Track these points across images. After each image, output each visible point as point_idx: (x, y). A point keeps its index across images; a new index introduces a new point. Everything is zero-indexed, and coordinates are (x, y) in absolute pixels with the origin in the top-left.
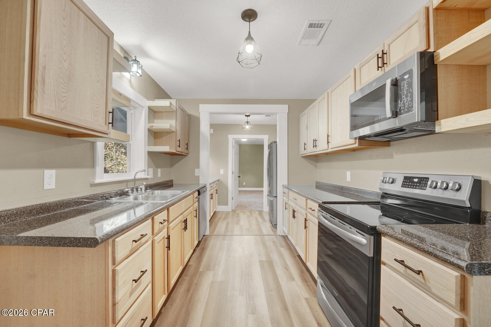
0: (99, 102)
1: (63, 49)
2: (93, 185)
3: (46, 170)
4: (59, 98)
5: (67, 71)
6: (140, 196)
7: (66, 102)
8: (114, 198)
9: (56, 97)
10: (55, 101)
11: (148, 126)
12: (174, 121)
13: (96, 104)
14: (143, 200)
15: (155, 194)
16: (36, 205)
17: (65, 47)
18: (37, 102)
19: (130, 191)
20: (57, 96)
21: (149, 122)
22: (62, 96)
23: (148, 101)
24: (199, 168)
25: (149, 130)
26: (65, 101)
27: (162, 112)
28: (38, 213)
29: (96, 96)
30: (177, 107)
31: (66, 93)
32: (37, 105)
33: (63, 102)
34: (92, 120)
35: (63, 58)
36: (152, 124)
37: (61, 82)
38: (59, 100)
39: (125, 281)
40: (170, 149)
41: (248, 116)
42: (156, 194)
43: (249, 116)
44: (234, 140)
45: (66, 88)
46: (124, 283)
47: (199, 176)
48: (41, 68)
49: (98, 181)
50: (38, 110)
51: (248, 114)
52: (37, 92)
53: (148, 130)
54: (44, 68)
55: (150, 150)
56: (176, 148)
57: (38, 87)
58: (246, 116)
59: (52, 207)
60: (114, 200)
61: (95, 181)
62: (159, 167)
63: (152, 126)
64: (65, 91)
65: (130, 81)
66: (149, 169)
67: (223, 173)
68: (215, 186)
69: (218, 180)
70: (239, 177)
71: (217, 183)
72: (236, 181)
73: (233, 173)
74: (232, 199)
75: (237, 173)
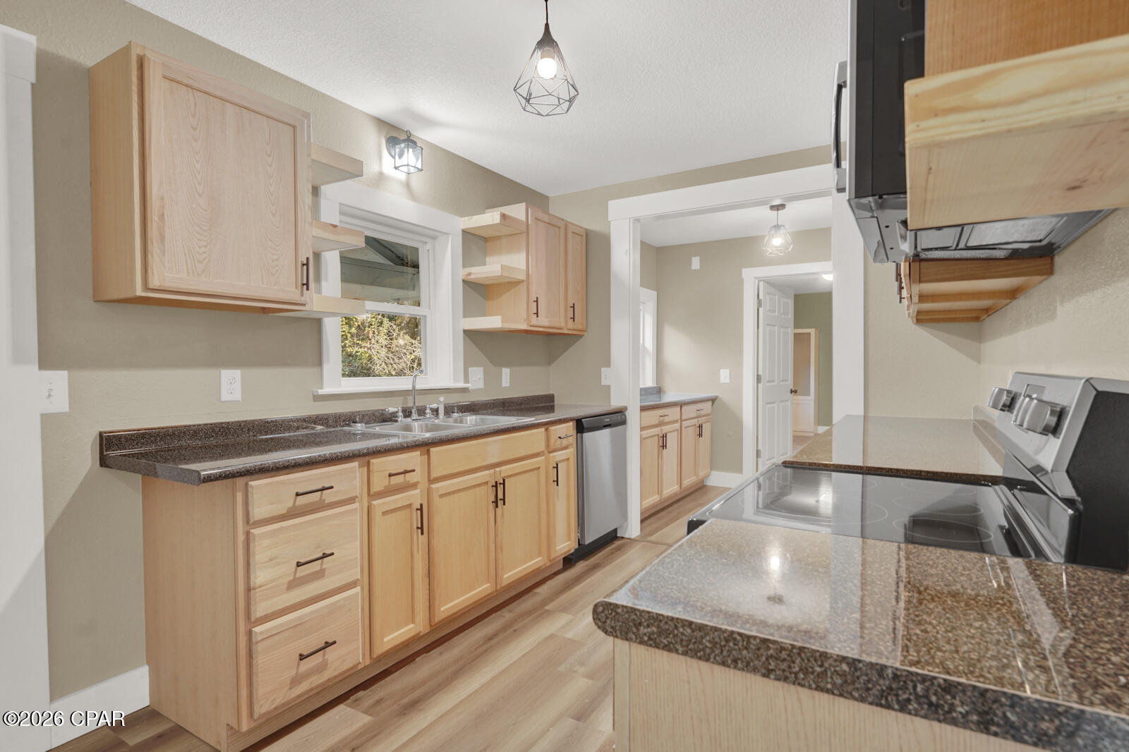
0: (278, 251)
1: (196, 178)
2: (318, 398)
3: (223, 369)
4: (193, 257)
5: (206, 210)
6: (416, 424)
7: (207, 260)
8: (359, 425)
9: (187, 256)
10: (187, 263)
11: (462, 273)
12: (523, 255)
13: (273, 254)
14: (422, 431)
15: (466, 423)
16: (204, 425)
17: (199, 173)
18: (152, 270)
19: (400, 414)
20: (189, 254)
21: (465, 266)
22: (198, 253)
23: (462, 217)
24: (608, 364)
25: (466, 282)
26: (204, 259)
27: (499, 237)
28: (207, 436)
29: (271, 241)
30: (530, 222)
31: (206, 247)
32: (153, 274)
33: (200, 262)
34: (263, 283)
35: (197, 191)
36: (469, 269)
37: (196, 232)
38: (194, 260)
39: (276, 558)
40: (502, 322)
41: (778, 210)
42: (469, 423)
43: (782, 206)
44: (761, 283)
45: (205, 239)
46: (271, 560)
47: (609, 387)
48: (155, 218)
49: (327, 390)
50: (155, 282)
51: (777, 202)
52: (152, 256)
53: (464, 281)
54: (162, 217)
55: (467, 328)
56: (528, 319)
57: (154, 248)
58: (772, 208)
59: (232, 430)
60: (359, 427)
61: (319, 391)
62: (506, 366)
63: (470, 274)
64: (205, 244)
65: (408, 185)
66: (470, 369)
67: (727, 381)
68: (694, 415)
69: (713, 400)
70: (792, 392)
71: (707, 407)
72: (775, 405)
73: (759, 379)
74: (757, 457)
75: (782, 381)
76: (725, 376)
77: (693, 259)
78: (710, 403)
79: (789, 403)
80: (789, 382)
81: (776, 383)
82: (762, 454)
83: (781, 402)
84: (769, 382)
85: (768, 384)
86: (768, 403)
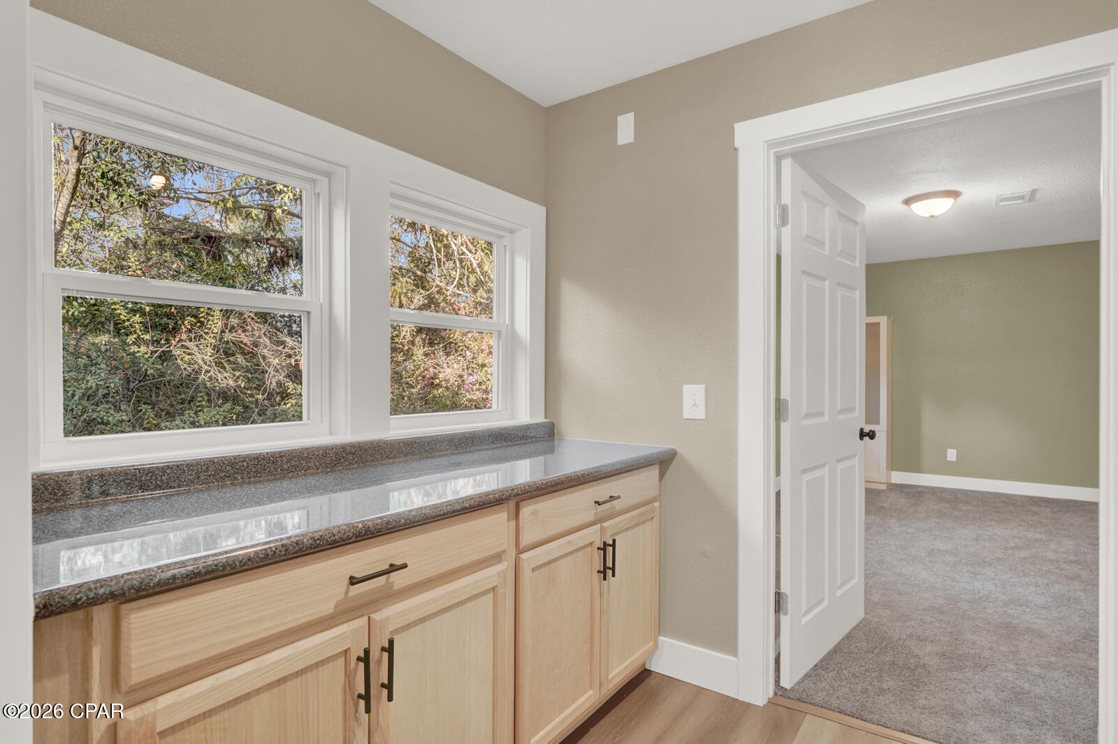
67: (700, 414)
68: (589, 516)
69: (664, 462)
70: (862, 435)
71: (646, 481)
72: (825, 472)
73: (780, 410)
74: (778, 609)
75: (843, 411)
76: (694, 401)
77: (621, 119)
78: (654, 472)
79: (856, 461)
80: (857, 413)
81: (826, 418)
82: (790, 604)
83: (839, 461)
84: (809, 415)
85: (805, 422)
86: (804, 471)
